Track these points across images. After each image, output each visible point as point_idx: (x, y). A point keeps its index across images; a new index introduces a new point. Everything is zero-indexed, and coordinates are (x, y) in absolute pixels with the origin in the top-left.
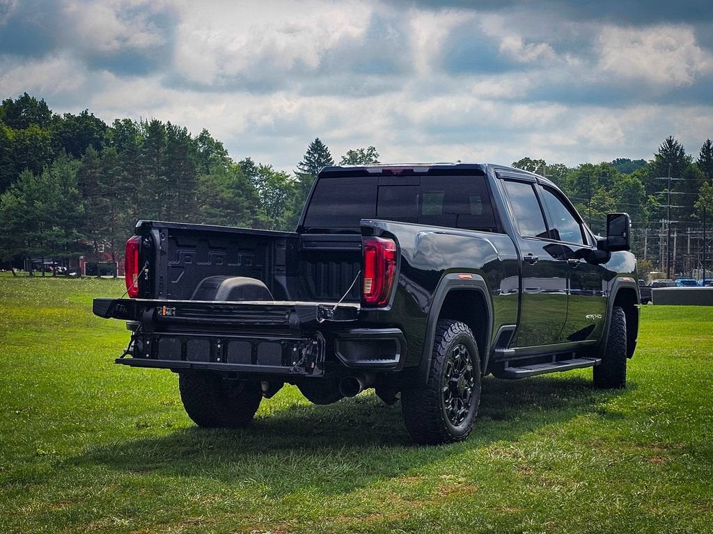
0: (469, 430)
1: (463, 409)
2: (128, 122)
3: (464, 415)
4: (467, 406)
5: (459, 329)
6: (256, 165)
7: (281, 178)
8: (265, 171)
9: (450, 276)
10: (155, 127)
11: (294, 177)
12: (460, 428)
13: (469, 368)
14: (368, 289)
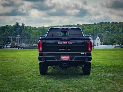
14: (89, 49)
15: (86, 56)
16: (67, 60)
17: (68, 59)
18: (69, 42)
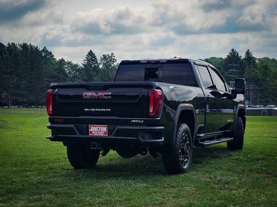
0: (189, 168)
1: (186, 160)
2: (13, 44)
3: (187, 162)
4: (187, 158)
5: (185, 126)
6: (66, 61)
7: (76, 66)
8: (69, 63)
9: (182, 105)
10: (25, 46)
11: (81, 65)
12: (185, 167)
13: (188, 142)
14: (151, 111)
15: (145, 128)
16: (102, 134)
17: (105, 133)
18: (106, 93)
